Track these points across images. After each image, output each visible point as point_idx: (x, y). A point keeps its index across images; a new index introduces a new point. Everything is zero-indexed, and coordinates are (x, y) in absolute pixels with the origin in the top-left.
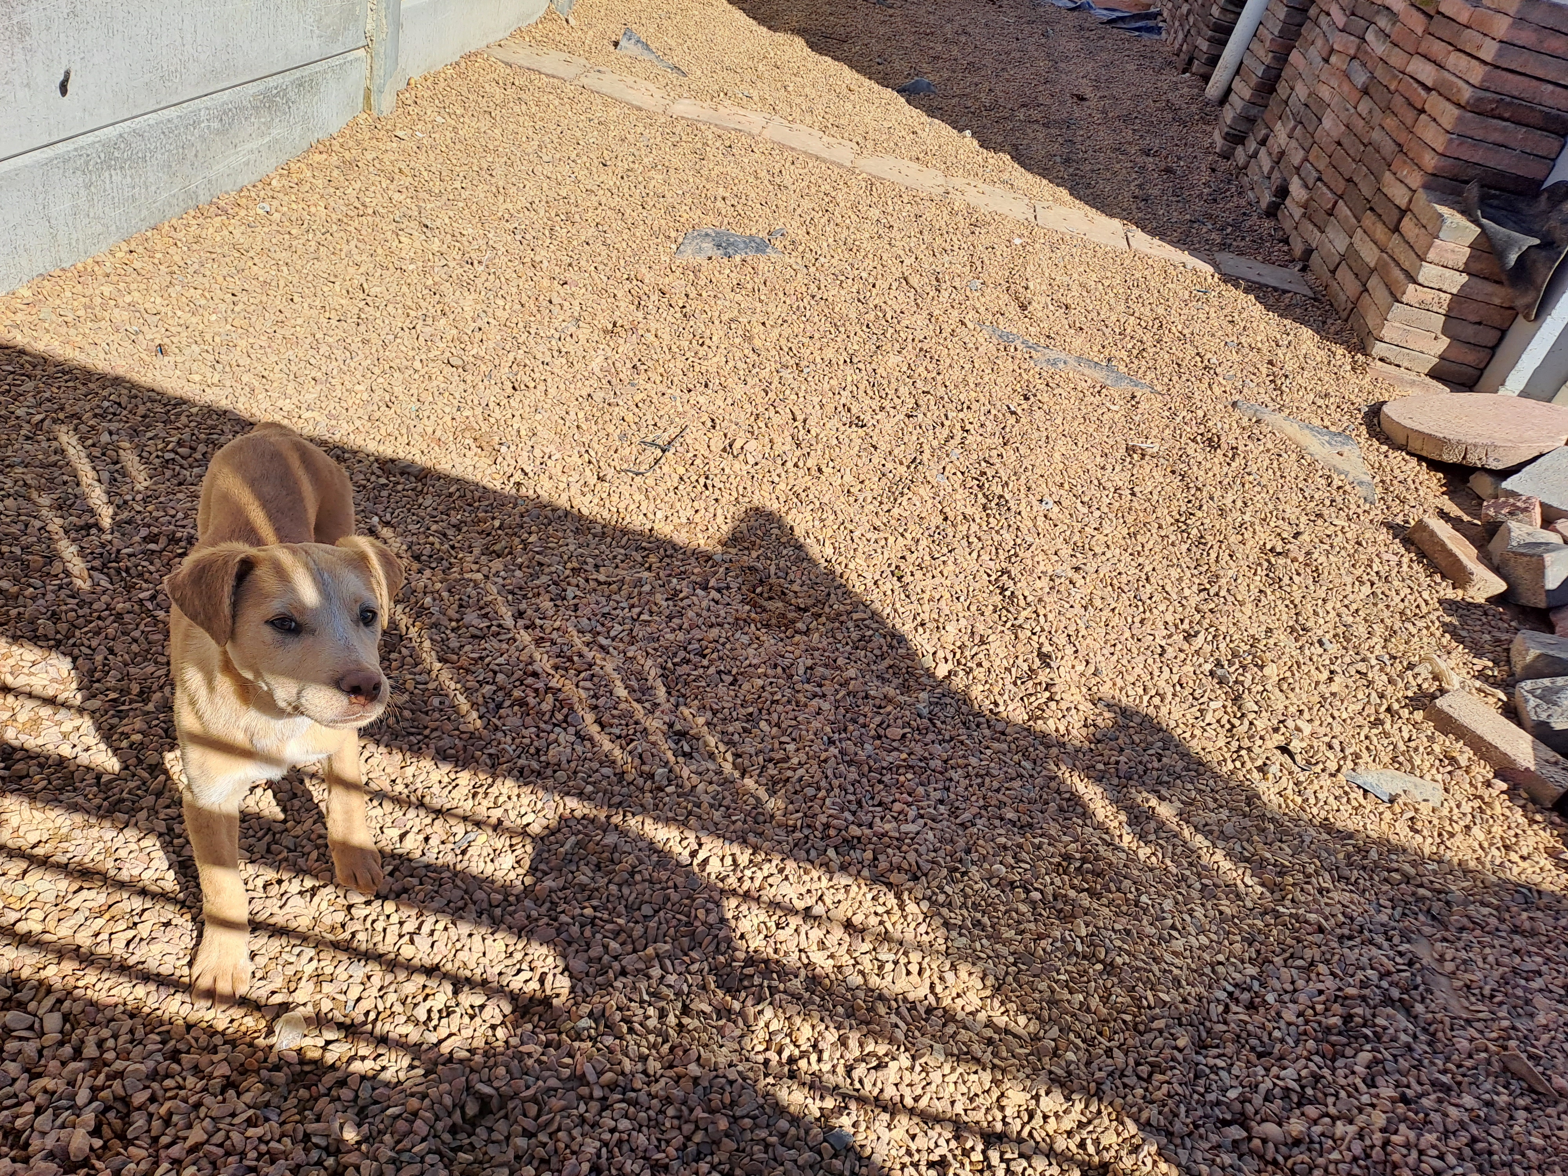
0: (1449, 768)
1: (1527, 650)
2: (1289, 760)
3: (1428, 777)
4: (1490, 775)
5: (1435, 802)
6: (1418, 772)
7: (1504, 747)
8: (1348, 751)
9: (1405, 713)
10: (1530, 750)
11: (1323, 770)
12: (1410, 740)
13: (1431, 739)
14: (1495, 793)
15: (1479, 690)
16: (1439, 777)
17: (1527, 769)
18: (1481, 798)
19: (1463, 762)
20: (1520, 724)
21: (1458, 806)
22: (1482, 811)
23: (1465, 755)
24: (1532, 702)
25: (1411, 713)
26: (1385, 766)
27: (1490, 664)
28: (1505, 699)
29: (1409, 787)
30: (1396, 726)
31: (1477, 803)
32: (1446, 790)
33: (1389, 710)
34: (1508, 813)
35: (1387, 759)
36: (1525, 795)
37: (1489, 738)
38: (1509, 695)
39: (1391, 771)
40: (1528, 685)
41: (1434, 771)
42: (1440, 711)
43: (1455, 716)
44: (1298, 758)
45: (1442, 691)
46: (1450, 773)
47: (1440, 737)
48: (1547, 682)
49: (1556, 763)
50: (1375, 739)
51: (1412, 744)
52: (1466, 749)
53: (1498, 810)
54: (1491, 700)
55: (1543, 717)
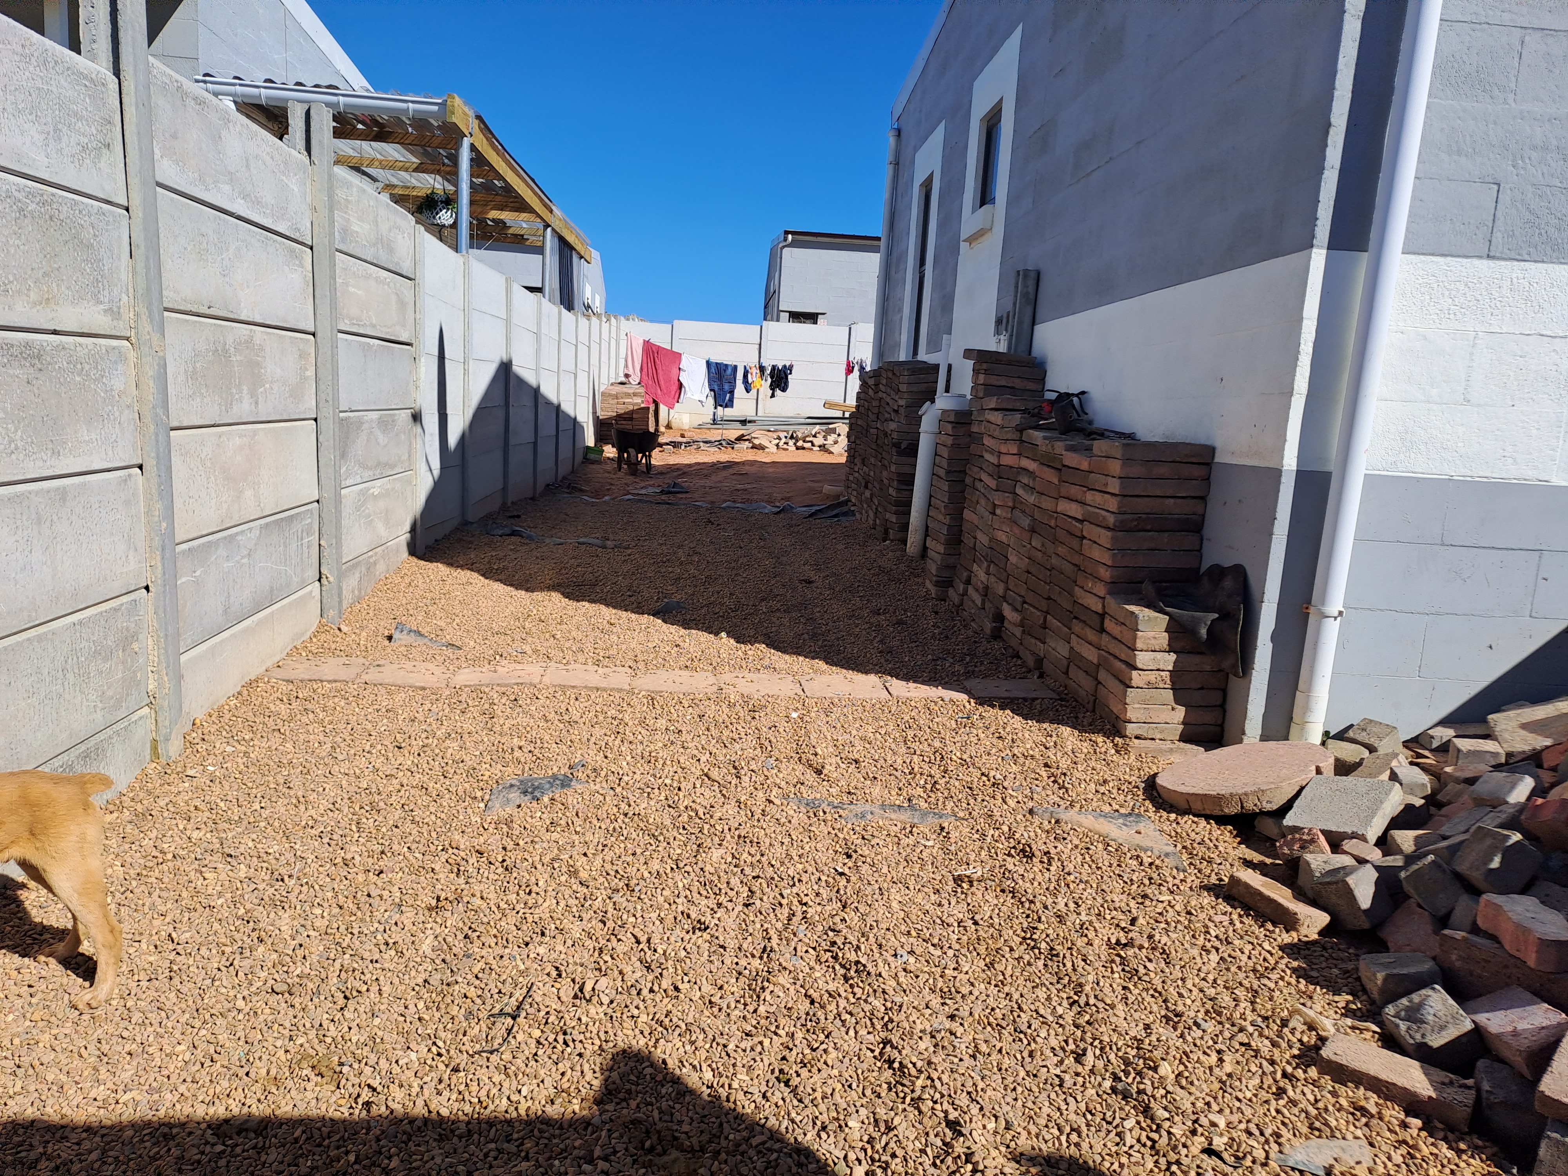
0: (1364, 1120)
1: (1374, 975)
2: (1219, 1162)
3: (1349, 1136)
4: (1402, 1116)
5: (1367, 1162)
6: (1338, 1134)
7: (1401, 1081)
8: (1268, 1132)
9: (1299, 1073)
10: (1423, 1077)
11: (1254, 1162)
12: (1316, 1101)
13: (1334, 1094)
14: (1415, 1132)
15: (1353, 1028)
16: (1359, 1133)
17: (1430, 1097)
18: (1405, 1142)
19: (1373, 1110)
20: (1403, 1051)
21: (1389, 1158)
22: (1413, 1157)
23: (1372, 1102)
24: (1403, 1026)
25: (1305, 1072)
26: (1307, 1138)
27: (1350, 998)
28: (1378, 1030)
29: (1337, 1153)
30: (1298, 1091)
31: (1403, 1150)
32: (1372, 1145)
33: (1285, 1075)
34: (1435, 1151)
35: (1305, 1130)
36: (1440, 1126)
37: (1383, 1076)
38: (1380, 1024)
39: (1314, 1142)
40: (1390, 1010)
41: (1352, 1128)
42: (1330, 1062)
43: (1344, 1062)
44: (1225, 1155)
45: (1323, 1040)
46: (1366, 1125)
47: (1342, 1090)
48: (1404, 1001)
49: (1451, 1083)
50: (1285, 1111)
51: (1321, 1105)
52: (1370, 1094)
53: (1426, 1151)
54: (1368, 1035)
55: (1418, 1037)
